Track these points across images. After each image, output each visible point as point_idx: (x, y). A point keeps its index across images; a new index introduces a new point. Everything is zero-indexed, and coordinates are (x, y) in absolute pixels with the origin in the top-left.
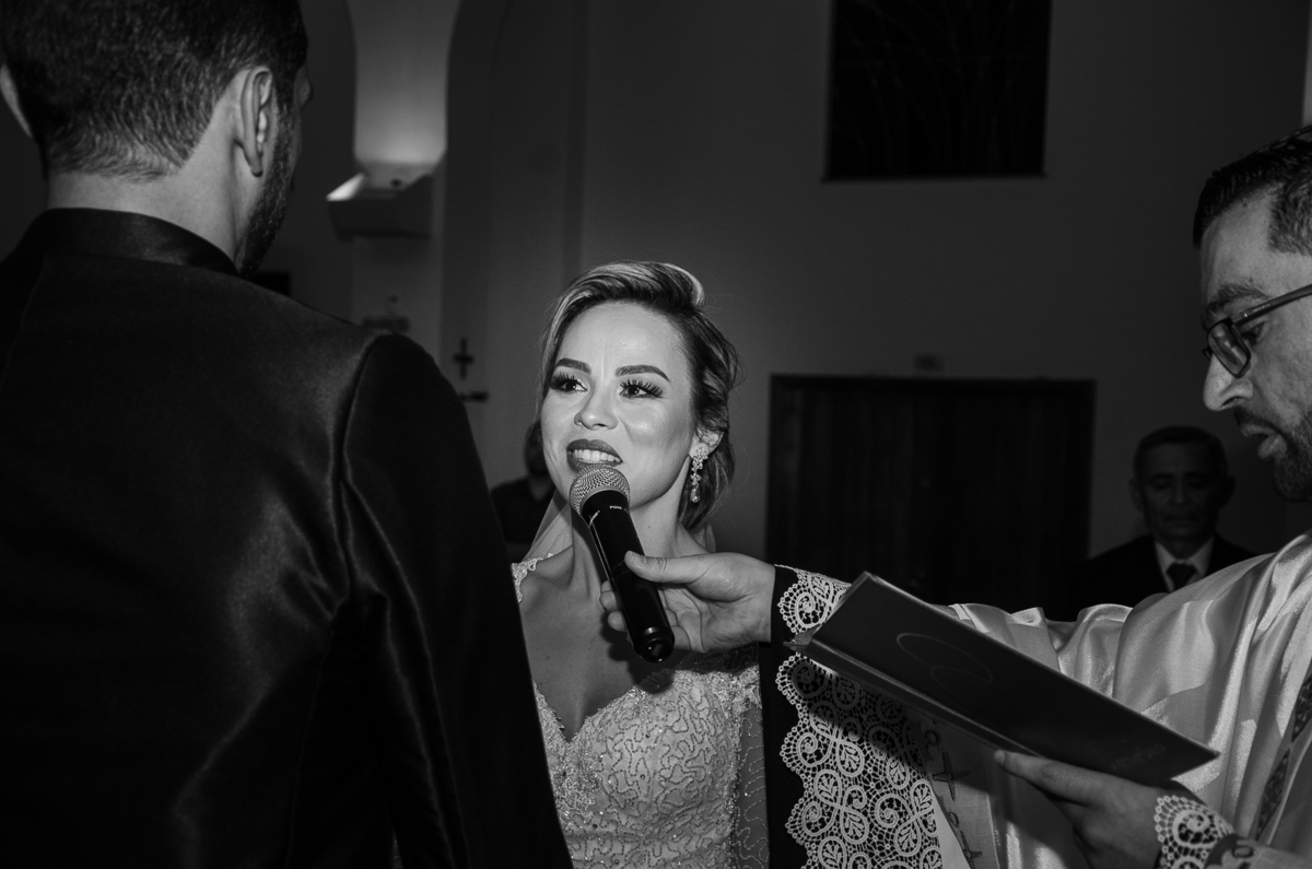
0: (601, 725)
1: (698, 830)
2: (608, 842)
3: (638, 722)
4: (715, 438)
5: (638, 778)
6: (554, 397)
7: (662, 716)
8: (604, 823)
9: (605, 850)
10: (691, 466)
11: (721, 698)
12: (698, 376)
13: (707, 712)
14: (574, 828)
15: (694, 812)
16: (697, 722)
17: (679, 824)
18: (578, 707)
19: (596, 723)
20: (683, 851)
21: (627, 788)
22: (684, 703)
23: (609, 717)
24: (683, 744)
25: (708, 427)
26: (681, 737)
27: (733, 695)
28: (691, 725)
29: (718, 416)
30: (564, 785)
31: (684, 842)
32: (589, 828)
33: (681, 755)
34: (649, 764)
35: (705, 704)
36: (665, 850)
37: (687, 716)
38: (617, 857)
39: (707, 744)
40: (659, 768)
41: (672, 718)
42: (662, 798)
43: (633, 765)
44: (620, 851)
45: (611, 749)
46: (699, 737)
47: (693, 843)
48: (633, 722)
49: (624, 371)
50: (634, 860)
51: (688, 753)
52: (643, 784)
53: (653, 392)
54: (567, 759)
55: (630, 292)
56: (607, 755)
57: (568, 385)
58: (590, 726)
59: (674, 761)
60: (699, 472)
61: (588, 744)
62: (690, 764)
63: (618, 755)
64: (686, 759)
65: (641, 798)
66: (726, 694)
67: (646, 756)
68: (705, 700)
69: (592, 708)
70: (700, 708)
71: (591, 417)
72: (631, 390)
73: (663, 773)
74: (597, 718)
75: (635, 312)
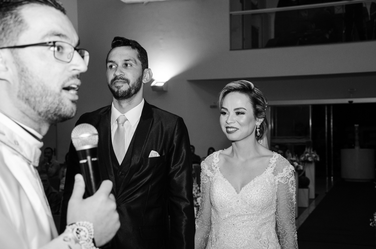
0: (246, 189)
1: (269, 211)
2: (250, 216)
3: (255, 188)
4: (262, 120)
5: (256, 200)
6: (222, 116)
7: (260, 186)
8: (249, 211)
9: (249, 218)
10: (257, 127)
11: (272, 181)
12: (254, 107)
13: (270, 184)
14: (242, 213)
15: (268, 207)
16: (268, 187)
17: (265, 210)
18: (239, 186)
19: (245, 189)
20: (267, 216)
21: (254, 203)
22: (265, 183)
23: (247, 187)
24: (266, 192)
25: (259, 118)
26: (265, 191)
27: (275, 180)
28: (267, 188)
29: (262, 115)
30: (238, 204)
31: (267, 214)
32: (245, 213)
33: (265, 195)
34: (258, 197)
35: (269, 183)
36: (263, 216)
37: (266, 186)
38: (252, 219)
39: (271, 192)
40: (261, 198)
41: (263, 186)
42: (262, 205)
43: (255, 198)
44: (253, 217)
45: (249, 195)
46: (269, 190)
47: (269, 214)
48: (254, 188)
49: (235, 109)
50: (256, 219)
51: (267, 194)
52: (257, 202)
53: (243, 113)
54: (239, 198)
55: (236, 90)
56: (248, 196)
57: (224, 113)
58: (243, 189)
59: (264, 196)
60: (259, 128)
61: (243, 194)
62: (267, 197)
63: (251, 196)
64: (267, 195)
65: (257, 205)
66: (273, 180)
67: (258, 196)
68: (269, 182)
69: (243, 185)
70: (268, 184)
71: (229, 122)
72: (238, 113)
73: (262, 199)
74: (245, 188)
75: (237, 94)
